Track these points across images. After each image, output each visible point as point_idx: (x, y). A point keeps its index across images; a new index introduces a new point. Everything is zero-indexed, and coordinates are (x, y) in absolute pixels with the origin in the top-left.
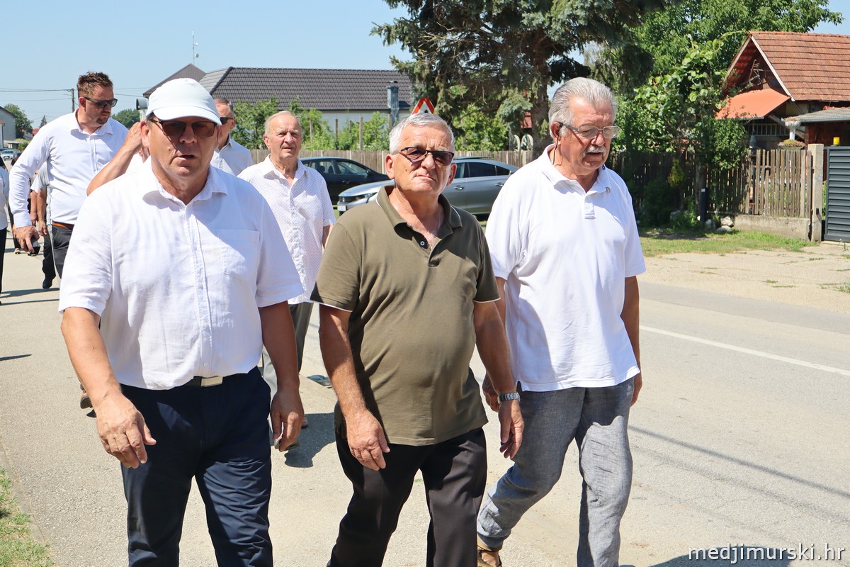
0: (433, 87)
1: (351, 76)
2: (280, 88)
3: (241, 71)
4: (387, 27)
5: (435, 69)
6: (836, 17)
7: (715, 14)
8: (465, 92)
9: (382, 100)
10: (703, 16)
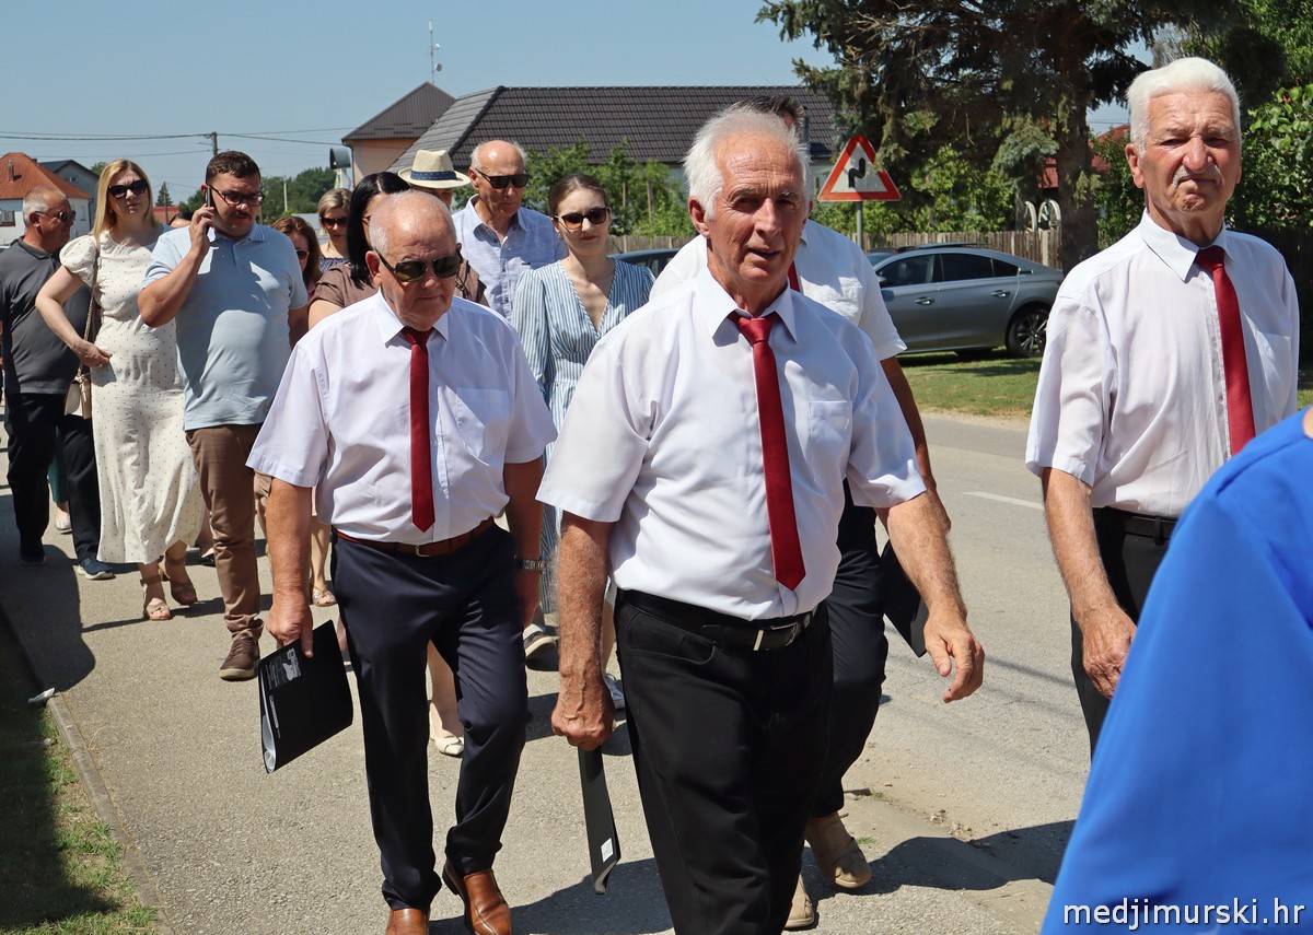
0: (874, 115)
2: (592, 123)
3: (519, 93)
4: (787, 6)
5: (877, 82)
8: (934, 123)
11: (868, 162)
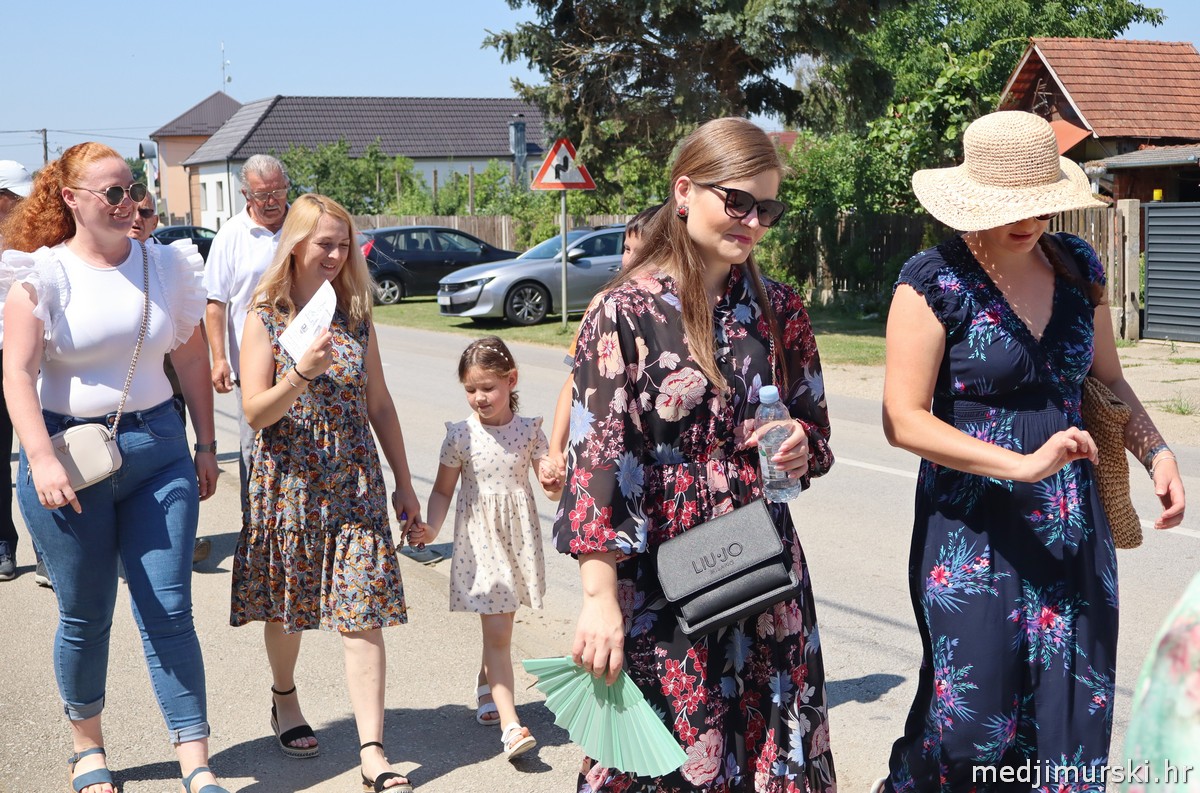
0: (575, 123)
1: (456, 108)
2: (352, 125)
3: (294, 101)
4: (507, 36)
5: (577, 96)
6: (1155, 15)
7: (982, 13)
8: (622, 129)
9: (501, 142)
10: (964, 16)
11: (571, 160)
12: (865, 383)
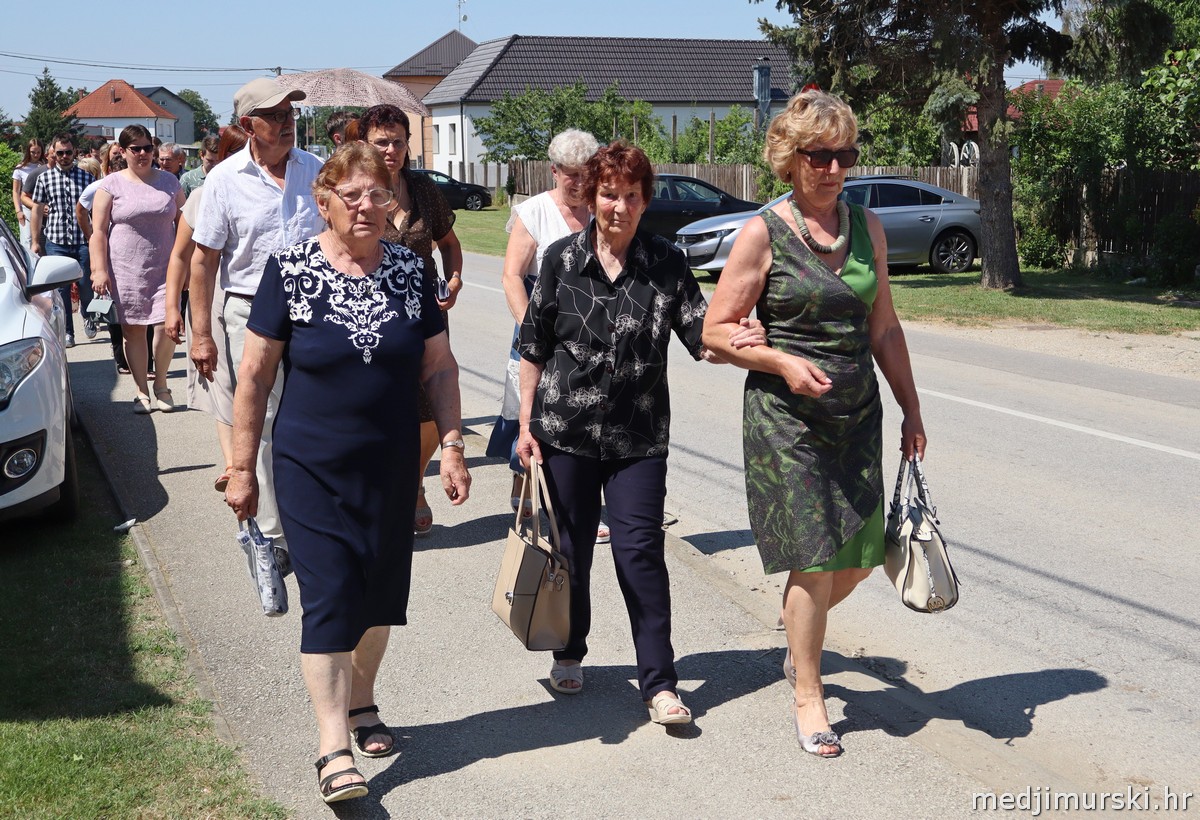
0: (825, 67)
1: (697, 50)
2: (589, 67)
3: (530, 41)
5: (828, 38)
8: (874, 74)
9: (744, 87)
12: (1130, 352)
